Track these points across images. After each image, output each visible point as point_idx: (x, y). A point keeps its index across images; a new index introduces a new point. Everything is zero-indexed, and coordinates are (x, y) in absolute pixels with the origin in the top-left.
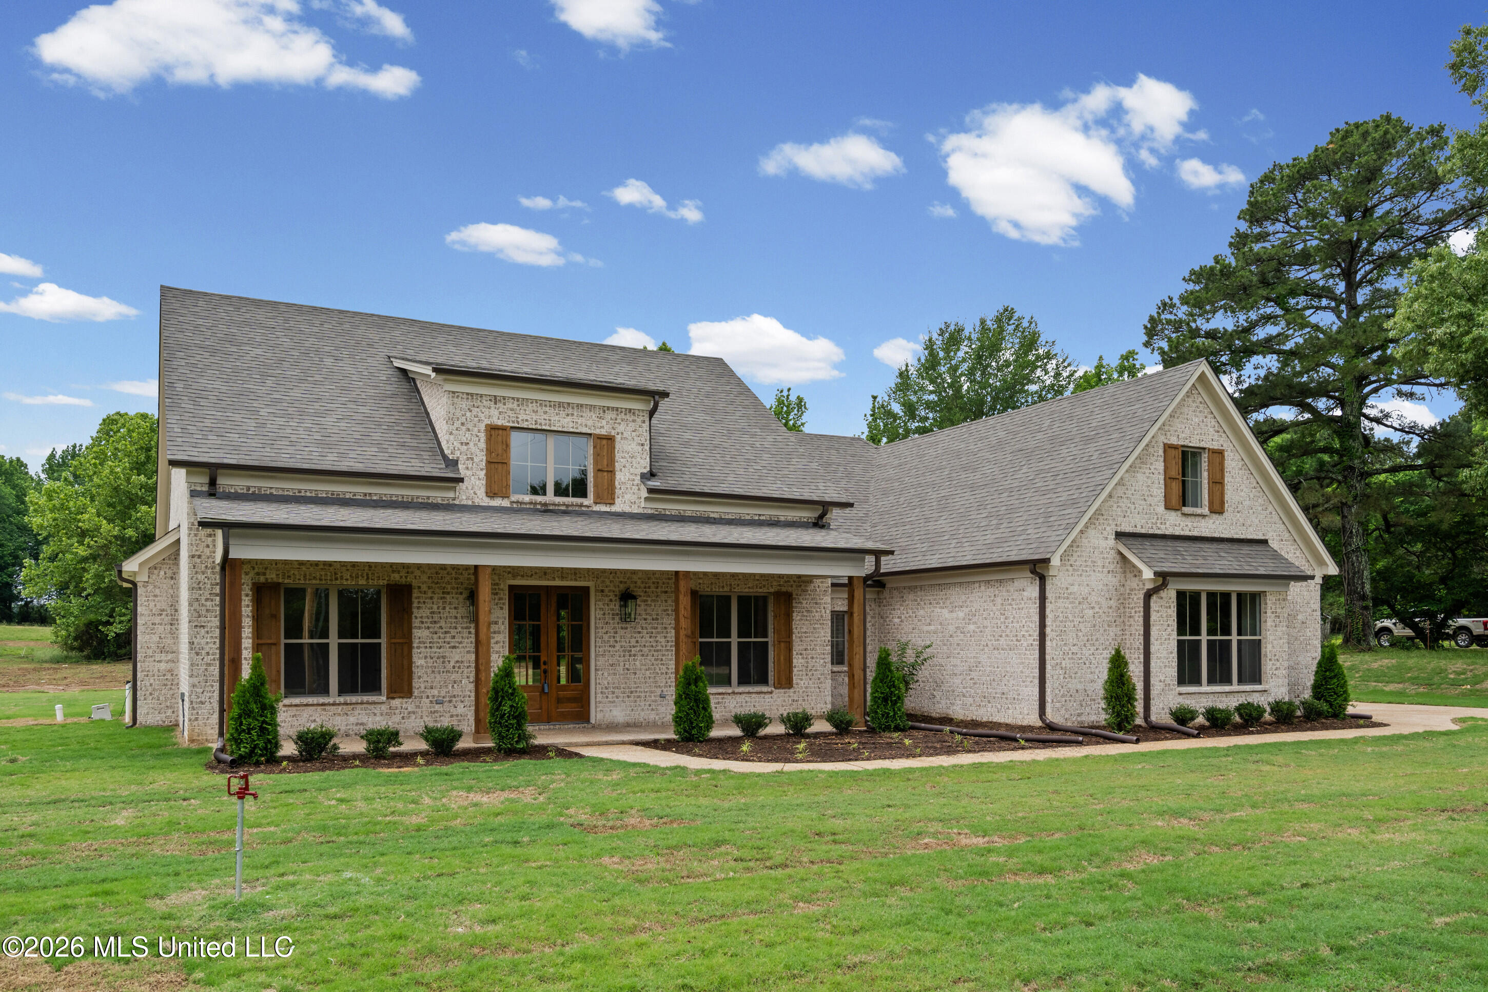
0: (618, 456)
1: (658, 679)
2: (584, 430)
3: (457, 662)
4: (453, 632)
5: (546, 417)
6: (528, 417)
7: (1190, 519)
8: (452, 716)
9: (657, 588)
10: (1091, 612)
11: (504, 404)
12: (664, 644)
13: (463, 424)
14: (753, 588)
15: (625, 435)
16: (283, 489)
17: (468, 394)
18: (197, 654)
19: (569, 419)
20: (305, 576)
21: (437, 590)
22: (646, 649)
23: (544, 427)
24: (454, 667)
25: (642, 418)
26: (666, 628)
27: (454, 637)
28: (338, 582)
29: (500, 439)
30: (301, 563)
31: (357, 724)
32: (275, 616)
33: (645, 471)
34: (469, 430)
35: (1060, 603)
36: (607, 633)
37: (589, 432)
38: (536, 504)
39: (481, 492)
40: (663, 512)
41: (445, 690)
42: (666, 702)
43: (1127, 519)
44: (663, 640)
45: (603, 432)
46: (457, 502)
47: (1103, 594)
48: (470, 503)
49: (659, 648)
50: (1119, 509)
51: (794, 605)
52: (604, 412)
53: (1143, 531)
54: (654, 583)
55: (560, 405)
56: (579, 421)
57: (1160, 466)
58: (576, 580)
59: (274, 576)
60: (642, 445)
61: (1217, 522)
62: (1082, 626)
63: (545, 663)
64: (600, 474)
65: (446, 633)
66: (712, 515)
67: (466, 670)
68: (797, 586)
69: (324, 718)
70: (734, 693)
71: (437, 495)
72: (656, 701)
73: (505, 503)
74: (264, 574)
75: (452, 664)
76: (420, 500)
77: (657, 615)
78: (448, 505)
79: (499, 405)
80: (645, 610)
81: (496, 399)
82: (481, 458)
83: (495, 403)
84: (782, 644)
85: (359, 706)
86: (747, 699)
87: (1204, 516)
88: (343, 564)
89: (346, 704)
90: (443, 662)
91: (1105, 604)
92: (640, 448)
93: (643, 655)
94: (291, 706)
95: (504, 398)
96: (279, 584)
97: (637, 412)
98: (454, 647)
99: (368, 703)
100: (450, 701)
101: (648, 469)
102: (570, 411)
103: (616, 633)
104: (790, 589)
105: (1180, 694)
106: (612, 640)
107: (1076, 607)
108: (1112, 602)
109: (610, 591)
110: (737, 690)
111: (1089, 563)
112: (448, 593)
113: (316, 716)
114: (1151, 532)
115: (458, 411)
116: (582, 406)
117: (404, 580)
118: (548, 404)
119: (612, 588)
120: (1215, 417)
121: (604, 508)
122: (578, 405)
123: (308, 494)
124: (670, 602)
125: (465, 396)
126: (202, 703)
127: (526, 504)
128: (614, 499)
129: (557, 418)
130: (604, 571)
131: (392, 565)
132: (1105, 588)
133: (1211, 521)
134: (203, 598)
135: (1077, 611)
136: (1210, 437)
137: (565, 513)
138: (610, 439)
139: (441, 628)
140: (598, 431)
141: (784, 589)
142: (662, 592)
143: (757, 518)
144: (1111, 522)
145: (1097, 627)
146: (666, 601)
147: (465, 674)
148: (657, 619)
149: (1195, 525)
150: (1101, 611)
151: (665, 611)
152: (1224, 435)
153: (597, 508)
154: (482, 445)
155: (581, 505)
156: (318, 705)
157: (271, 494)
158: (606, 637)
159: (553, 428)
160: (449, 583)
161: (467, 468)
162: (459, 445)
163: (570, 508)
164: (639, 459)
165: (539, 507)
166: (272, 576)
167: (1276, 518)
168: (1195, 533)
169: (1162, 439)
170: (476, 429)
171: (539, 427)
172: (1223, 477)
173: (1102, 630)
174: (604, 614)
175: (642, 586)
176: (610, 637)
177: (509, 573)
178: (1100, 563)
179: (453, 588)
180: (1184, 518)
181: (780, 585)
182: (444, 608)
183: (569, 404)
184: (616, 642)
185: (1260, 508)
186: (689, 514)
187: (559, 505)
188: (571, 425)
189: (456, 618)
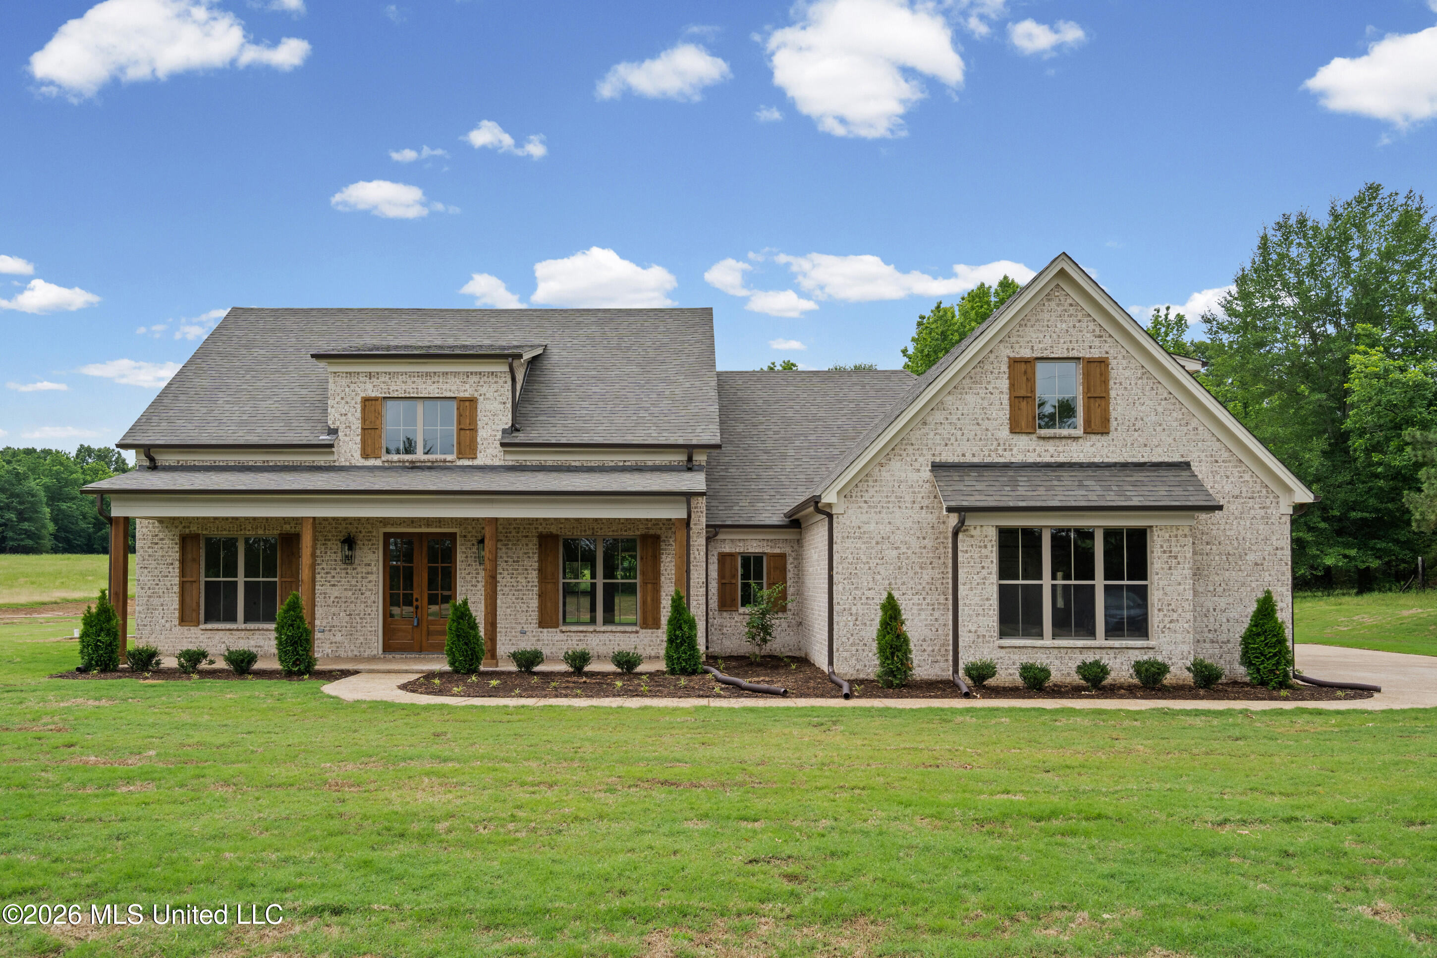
0: (480, 415)
1: (518, 616)
2: (448, 395)
3: (336, 597)
4: (333, 573)
5: (414, 386)
6: (398, 388)
7: (1051, 442)
8: (331, 643)
9: (518, 533)
10: (895, 553)
11: (378, 378)
12: (524, 584)
13: (342, 398)
14: (617, 531)
15: (488, 396)
16: (203, 461)
17: (347, 373)
18: (142, 588)
19: (435, 386)
20: (218, 528)
21: (320, 538)
22: (507, 589)
23: (412, 395)
24: (333, 602)
25: (504, 379)
26: (526, 570)
27: (334, 577)
28: (242, 532)
29: (373, 408)
30: (216, 518)
31: (256, 646)
32: (196, 561)
33: (507, 427)
34: (347, 403)
35: (848, 543)
36: (469, 574)
37: (453, 395)
38: (404, 462)
39: (357, 454)
40: (524, 464)
41: (326, 621)
42: (526, 638)
43: (949, 447)
44: (524, 581)
45: (467, 395)
46: (337, 464)
47: (912, 532)
48: (348, 464)
49: (520, 588)
50: (938, 437)
51: (663, 547)
52: (468, 377)
53: (976, 460)
54: (515, 528)
55: (427, 374)
56: (444, 387)
57: (1004, 384)
58: (440, 527)
59: (195, 528)
60: (504, 403)
61: (1099, 445)
62: (881, 569)
63: (417, 600)
64: (462, 432)
65: (327, 573)
66: (573, 464)
67: (343, 605)
68: (666, 529)
69: (231, 640)
70: (595, 631)
71: (320, 459)
72: (516, 637)
73: (378, 463)
74: (189, 527)
75: (332, 599)
76: (307, 464)
77: (518, 557)
78: (330, 466)
79: (374, 379)
80: (506, 553)
81: (370, 375)
82: (357, 425)
83: (370, 378)
84: (649, 586)
85: (257, 632)
86: (611, 637)
87: (1076, 438)
88: (247, 519)
89: (246, 630)
90: (325, 598)
91: (915, 544)
92: (502, 406)
93: (504, 594)
94: (206, 630)
95: (378, 373)
96: (199, 535)
97: (499, 374)
98: (334, 585)
99: (263, 630)
100: (330, 631)
101: (510, 425)
102: (436, 379)
103: (478, 574)
104: (659, 532)
105: (1002, 647)
106: (474, 580)
107: (872, 548)
108: (926, 541)
109: (472, 536)
110: (598, 629)
111: (893, 499)
112: (329, 540)
113: (225, 639)
114: (988, 460)
115: (339, 387)
116: (447, 373)
117: (293, 530)
118: (416, 374)
119: (474, 533)
120: (1094, 320)
121: (466, 463)
122: (443, 373)
123: (221, 464)
124: (531, 546)
125: (344, 375)
126: (145, 625)
127: (396, 462)
128: (475, 454)
129: (424, 386)
130: (466, 519)
131: (284, 518)
132: (916, 526)
133: (1089, 444)
134: (146, 546)
135: (873, 551)
136: (1087, 344)
137: (430, 468)
138: (473, 401)
139: (323, 569)
140: (462, 395)
141: (652, 532)
142: (523, 536)
143: (621, 464)
144: (925, 452)
145: (904, 570)
146: (527, 545)
147: (343, 608)
148: (518, 562)
149: (1060, 449)
150: (910, 552)
151: (525, 553)
152: (1109, 340)
153: (460, 463)
154: (359, 414)
155: (445, 461)
156: (226, 630)
157: (194, 465)
158: (468, 578)
159: (420, 395)
160: (330, 532)
161: (346, 435)
162: (339, 417)
163: (435, 464)
164: (501, 417)
165: (407, 464)
166: (194, 529)
167: (1207, 436)
168: (1062, 459)
169: (1006, 352)
170: (353, 402)
171: (408, 395)
172: (1107, 391)
173: (911, 573)
174: (467, 557)
175: (504, 531)
176: (472, 578)
177: (381, 522)
178: (908, 498)
179: (333, 536)
180: (1042, 442)
181: (647, 528)
182: (326, 553)
183: (435, 373)
184: (478, 582)
185: (1175, 424)
186: (550, 463)
187: (424, 462)
188: (437, 391)
189: (336, 561)
